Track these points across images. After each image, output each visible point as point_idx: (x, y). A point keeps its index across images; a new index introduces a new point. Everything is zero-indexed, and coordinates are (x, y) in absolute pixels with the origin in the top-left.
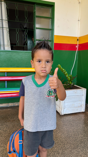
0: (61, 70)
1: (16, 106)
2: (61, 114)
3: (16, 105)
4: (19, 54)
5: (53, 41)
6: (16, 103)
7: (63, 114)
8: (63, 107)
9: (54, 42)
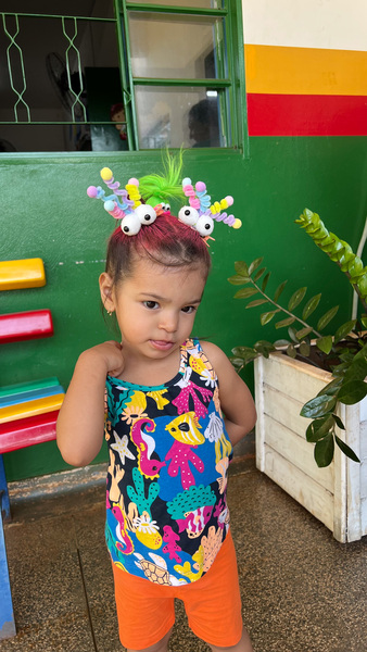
0: (327, 246)
1: (46, 497)
2: (343, 540)
3: (46, 487)
4: (33, 172)
5: (238, 85)
6: (46, 481)
7: (355, 537)
8: (353, 492)
9: (248, 91)
